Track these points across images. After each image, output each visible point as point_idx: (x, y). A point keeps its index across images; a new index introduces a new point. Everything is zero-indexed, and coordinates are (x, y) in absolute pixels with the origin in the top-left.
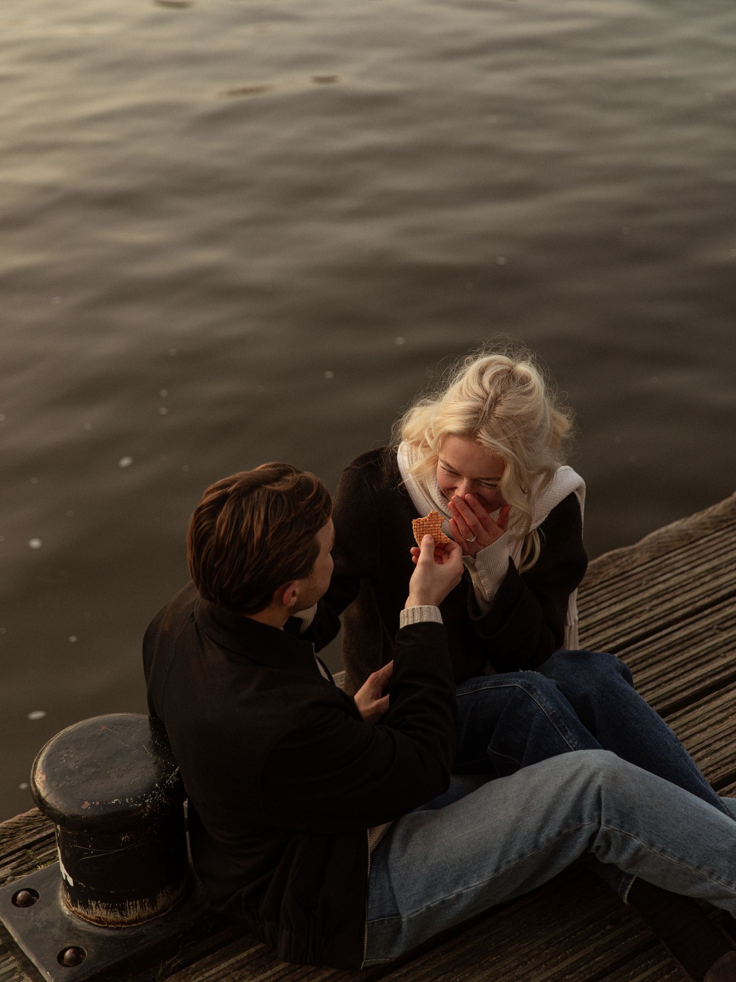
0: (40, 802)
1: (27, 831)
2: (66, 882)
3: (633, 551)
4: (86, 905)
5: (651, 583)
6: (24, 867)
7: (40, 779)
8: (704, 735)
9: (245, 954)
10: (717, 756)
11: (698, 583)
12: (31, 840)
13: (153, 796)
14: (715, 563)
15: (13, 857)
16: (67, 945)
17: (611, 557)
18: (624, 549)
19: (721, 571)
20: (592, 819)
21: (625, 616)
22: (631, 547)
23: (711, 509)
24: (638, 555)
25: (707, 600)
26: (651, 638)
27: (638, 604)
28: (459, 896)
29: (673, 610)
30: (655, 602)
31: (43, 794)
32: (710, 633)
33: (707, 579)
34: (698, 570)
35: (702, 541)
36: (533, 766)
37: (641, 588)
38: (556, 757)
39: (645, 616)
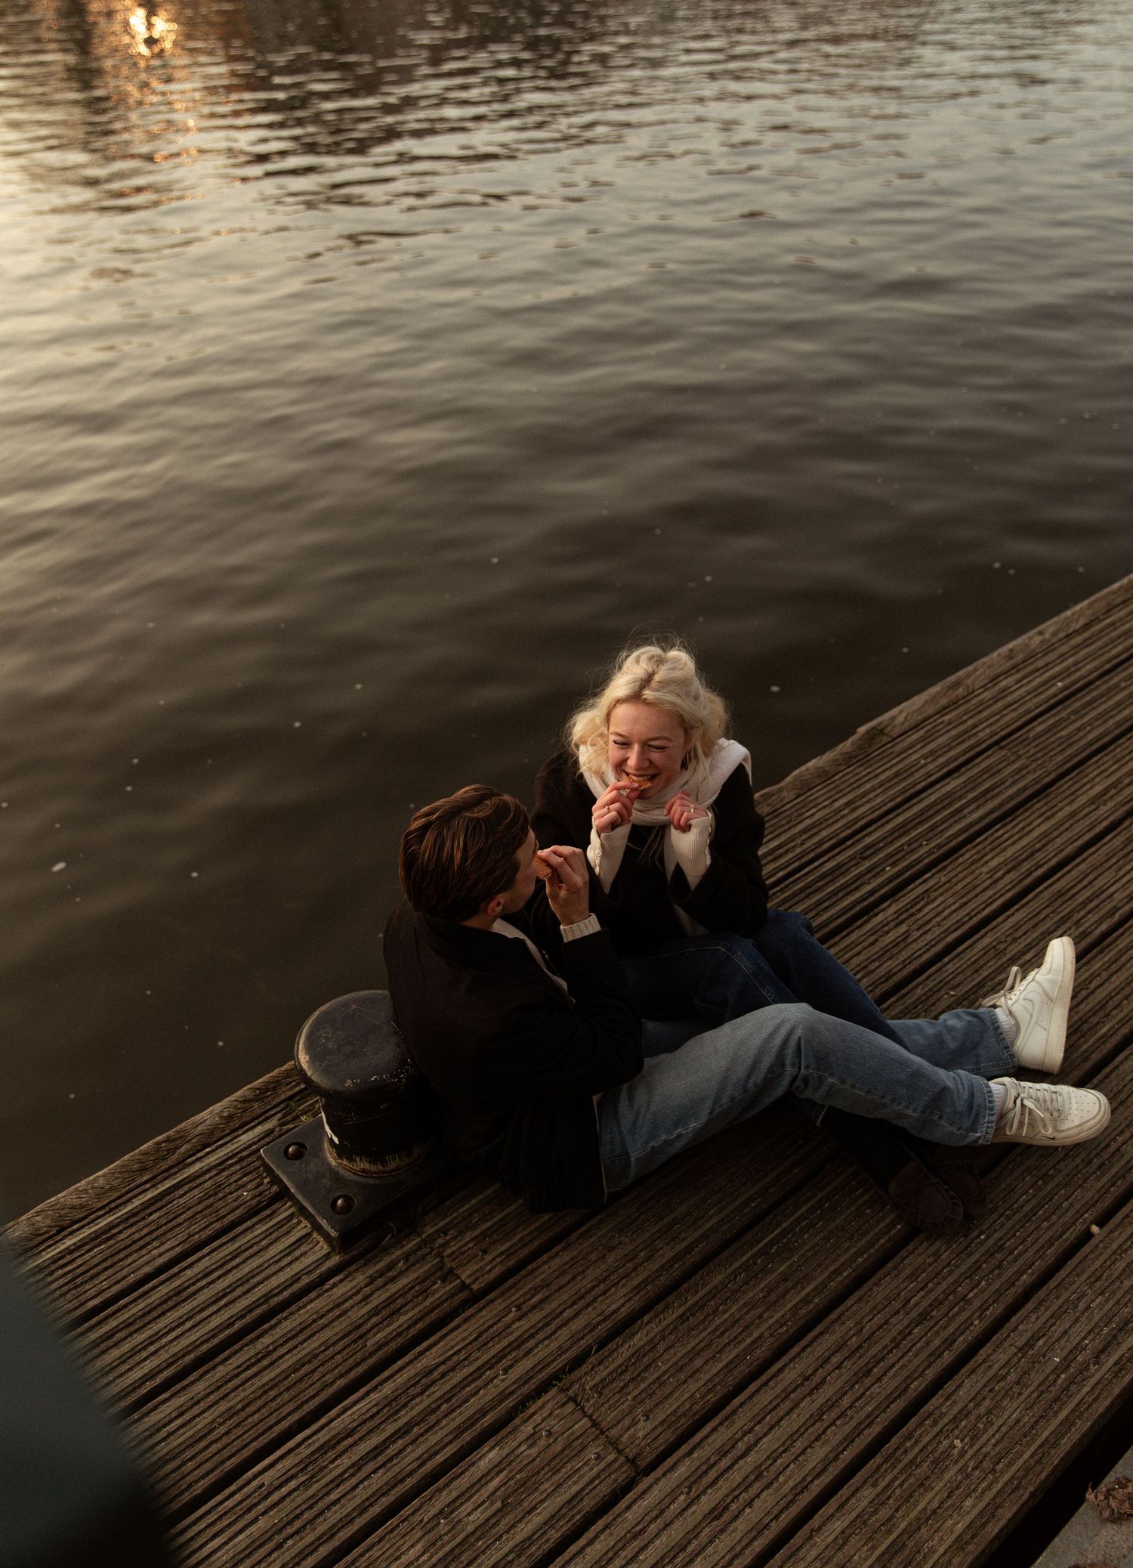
0: (306, 1079)
1: (287, 1084)
2: (331, 1141)
3: (781, 790)
4: (351, 1160)
5: (800, 819)
6: (289, 1118)
7: (303, 1058)
8: (861, 958)
9: (491, 1190)
10: (874, 976)
11: (838, 817)
12: (291, 1093)
13: (407, 1070)
14: (851, 796)
15: (278, 1109)
16: (338, 1194)
17: (763, 796)
18: (774, 788)
19: (857, 804)
20: (793, 1065)
21: (781, 851)
22: (778, 786)
23: (841, 746)
24: (785, 793)
25: (848, 832)
26: (806, 870)
27: (792, 839)
28: (679, 1136)
29: (821, 842)
30: (805, 836)
31: (309, 1073)
32: (854, 862)
33: (846, 812)
34: (837, 804)
35: (837, 777)
36: (738, 1020)
37: (792, 824)
38: (757, 1011)
39: (798, 851)
